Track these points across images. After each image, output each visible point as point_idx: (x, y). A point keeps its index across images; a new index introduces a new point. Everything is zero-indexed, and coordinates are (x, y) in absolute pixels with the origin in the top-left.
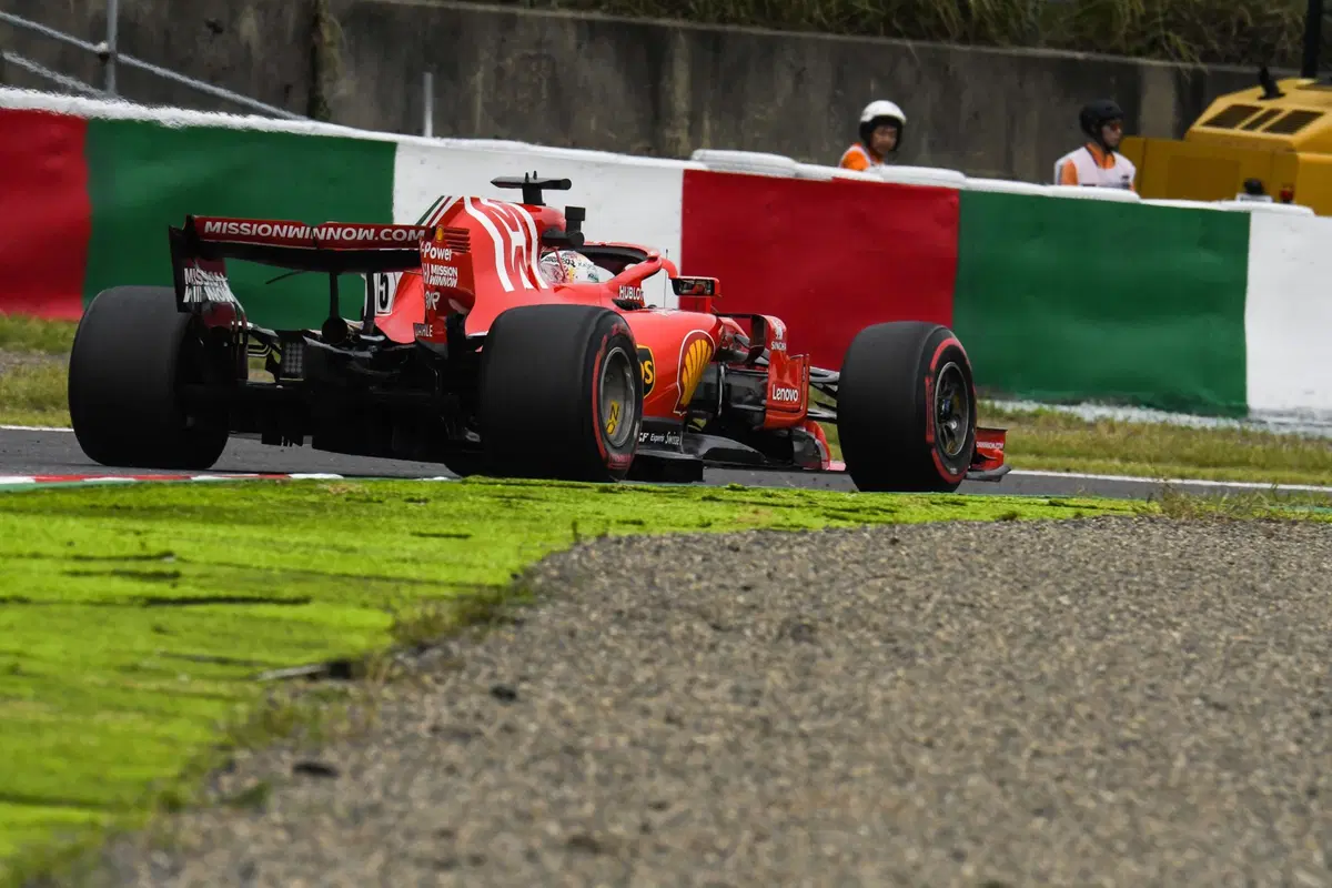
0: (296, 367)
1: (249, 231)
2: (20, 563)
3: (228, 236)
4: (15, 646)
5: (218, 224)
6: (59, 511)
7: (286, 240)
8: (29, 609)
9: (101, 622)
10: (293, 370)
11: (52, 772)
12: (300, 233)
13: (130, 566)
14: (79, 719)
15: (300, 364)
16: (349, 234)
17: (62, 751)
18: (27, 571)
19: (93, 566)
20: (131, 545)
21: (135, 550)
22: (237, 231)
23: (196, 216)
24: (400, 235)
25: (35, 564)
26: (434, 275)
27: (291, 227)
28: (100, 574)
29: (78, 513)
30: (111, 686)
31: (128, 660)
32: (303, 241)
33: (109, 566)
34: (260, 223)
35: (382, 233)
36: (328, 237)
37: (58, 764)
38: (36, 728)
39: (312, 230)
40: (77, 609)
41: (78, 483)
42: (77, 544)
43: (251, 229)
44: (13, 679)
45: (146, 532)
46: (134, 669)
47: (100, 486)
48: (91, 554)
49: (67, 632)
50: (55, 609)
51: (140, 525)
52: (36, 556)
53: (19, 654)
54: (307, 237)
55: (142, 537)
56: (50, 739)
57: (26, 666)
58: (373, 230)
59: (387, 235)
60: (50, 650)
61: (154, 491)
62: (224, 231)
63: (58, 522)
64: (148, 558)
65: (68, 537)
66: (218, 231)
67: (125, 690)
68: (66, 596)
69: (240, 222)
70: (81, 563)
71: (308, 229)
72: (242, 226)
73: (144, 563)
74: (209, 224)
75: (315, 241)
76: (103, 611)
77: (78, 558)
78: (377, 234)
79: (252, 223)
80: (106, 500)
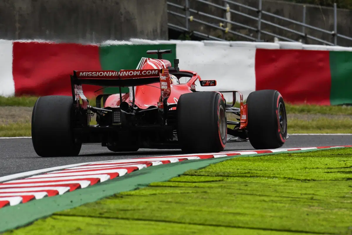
0: (118, 120)
1: (95, 75)
2: (313, 170)
3: (88, 77)
4: (312, 192)
5: (84, 73)
6: (324, 156)
7: (109, 77)
8: (316, 182)
9: (335, 185)
10: (117, 121)
11: (322, 225)
12: (114, 74)
13: (342, 170)
14: (330, 211)
15: (119, 119)
16: (131, 73)
17: (325, 220)
18: (315, 172)
19: (332, 170)
20: (343, 164)
21: (344, 166)
22: (91, 75)
23: (76, 71)
24: (149, 73)
25: (317, 170)
26: (162, 85)
27: (111, 72)
28: (334, 172)
29: (329, 156)
30: (338, 202)
31: (342, 195)
32: (115, 77)
33: (336, 170)
34: (99, 72)
35: (143, 73)
36: (124, 75)
37: (324, 223)
38: (318, 213)
39: (118, 73)
40: (328, 182)
41: (329, 148)
42: (328, 165)
43: (96, 74)
44: (312, 201)
45: (347, 161)
46: (344, 197)
47: (334, 149)
48: (332, 167)
49: (326, 188)
50: (323, 182)
51: (345, 159)
52: (317, 168)
53: (313, 194)
54: (116, 75)
55: (345, 162)
56: (322, 217)
57: (315, 197)
58: (139, 72)
59: (144, 73)
60: (322, 193)
61: (349, 150)
62: (86, 75)
63: (323, 159)
64: (347, 167)
65: (326, 163)
66: (84, 75)
67: (342, 203)
68: (326, 179)
69: (92, 72)
70: (329, 170)
71: (117, 73)
72: (93, 73)
73: (346, 169)
74: (81, 73)
75: (119, 77)
76: (335, 182)
77: (329, 168)
78: (141, 73)
79: (96, 72)
80: (336, 152)
